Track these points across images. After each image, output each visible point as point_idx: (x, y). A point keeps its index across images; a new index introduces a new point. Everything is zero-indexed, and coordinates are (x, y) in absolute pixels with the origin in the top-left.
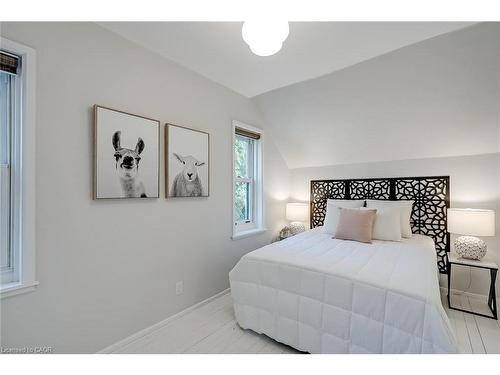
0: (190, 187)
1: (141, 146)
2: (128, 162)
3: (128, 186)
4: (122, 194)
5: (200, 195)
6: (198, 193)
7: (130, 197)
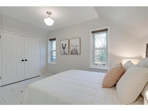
0: (75, 52)
1: (66, 45)
2: (64, 48)
3: (64, 52)
4: (63, 53)
5: (77, 54)
6: (77, 53)
7: (64, 54)
